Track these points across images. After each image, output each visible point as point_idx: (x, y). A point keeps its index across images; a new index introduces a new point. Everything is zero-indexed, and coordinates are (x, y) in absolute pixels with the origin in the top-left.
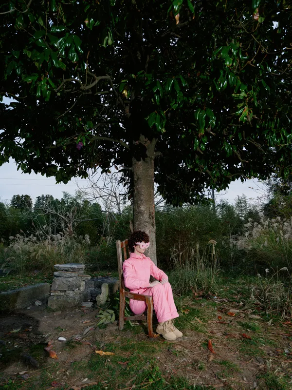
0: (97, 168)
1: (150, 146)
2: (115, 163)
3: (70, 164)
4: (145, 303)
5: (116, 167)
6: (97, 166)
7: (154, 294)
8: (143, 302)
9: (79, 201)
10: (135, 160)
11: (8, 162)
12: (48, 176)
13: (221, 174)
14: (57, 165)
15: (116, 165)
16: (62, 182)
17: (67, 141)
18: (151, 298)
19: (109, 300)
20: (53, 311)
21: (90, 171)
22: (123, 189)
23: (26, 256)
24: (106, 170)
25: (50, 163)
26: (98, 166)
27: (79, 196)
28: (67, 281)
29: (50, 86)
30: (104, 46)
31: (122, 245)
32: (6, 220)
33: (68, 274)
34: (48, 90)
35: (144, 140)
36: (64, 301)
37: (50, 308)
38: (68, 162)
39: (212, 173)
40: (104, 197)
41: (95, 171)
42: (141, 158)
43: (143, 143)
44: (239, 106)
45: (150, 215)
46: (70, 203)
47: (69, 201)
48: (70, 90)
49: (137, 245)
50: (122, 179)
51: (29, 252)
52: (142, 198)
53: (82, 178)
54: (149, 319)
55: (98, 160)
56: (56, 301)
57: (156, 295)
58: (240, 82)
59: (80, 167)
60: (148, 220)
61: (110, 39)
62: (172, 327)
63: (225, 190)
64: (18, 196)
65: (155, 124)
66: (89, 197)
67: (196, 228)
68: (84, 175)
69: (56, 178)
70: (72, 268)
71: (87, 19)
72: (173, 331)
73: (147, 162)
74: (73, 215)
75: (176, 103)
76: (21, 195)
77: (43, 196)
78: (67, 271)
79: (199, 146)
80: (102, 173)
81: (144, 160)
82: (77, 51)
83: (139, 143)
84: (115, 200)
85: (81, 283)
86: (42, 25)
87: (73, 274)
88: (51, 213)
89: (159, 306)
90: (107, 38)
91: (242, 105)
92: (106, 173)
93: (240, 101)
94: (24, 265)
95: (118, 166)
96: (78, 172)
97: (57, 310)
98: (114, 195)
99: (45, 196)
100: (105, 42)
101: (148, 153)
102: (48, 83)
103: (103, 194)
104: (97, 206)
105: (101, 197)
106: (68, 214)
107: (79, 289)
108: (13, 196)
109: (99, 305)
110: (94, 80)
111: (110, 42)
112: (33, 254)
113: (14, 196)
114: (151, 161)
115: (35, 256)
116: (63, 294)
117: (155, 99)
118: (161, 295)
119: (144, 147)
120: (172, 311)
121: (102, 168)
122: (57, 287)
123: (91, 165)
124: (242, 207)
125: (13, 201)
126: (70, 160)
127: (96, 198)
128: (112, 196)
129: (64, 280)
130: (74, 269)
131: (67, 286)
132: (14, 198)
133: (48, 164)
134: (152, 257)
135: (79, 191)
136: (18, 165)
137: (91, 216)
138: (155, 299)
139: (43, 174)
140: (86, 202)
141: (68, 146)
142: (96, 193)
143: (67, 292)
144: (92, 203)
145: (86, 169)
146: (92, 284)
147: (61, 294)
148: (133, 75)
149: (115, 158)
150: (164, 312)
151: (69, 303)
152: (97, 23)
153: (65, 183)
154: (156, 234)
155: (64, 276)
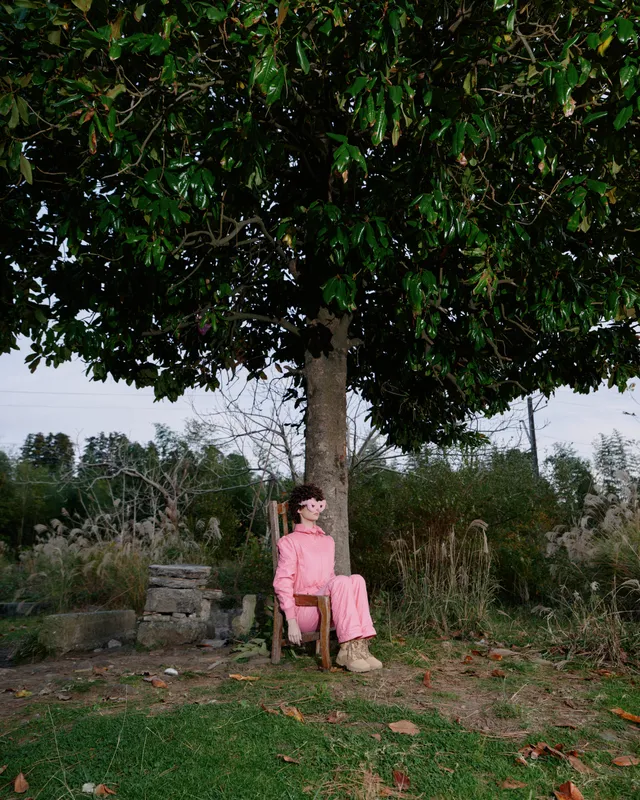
0: (238, 368)
1: (339, 328)
2: (276, 357)
3: (183, 361)
4: (318, 610)
5: (278, 367)
6: (237, 364)
7: (333, 592)
8: (315, 608)
9: (193, 448)
10: (310, 356)
11: (70, 360)
12: (139, 385)
13: (476, 381)
14: (158, 364)
15: (278, 362)
16: (166, 398)
17: (182, 321)
18: (327, 599)
19: (257, 625)
20: (148, 650)
21: (223, 375)
22: (293, 413)
23: (72, 571)
24: (256, 374)
25: (143, 359)
26: (240, 366)
27: (195, 436)
28: (175, 592)
29: (166, 249)
30: (250, 186)
31: (280, 510)
32: (12, 496)
33: (178, 582)
34: (162, 254)
35: (328, 316)
36: (169, 631)
37: (142, 645)
38: (179, 358)
39: (458, 381)
40: (254, 435)
41: (234, 375)
42: (322, 352)
43: (325, 323)
44: (476, 268)
45: (337, 460)
46: (171, 454)
47: (169, 445)
48: (194, 242)
49: (304, 506)
50: (292, 393)
51: (80, 561)
52: (321, 427)
53: (207, 390)
54: (324, 637)
55: (241, 353)
56: (154, 632)
57: (337, 594)
58: (477, 229)
59: (202, 367)
60: (331, 468)
61: (258, 175)
62: (364, 653)
63: (502, 414)
64: (40, 437)
65: (335, 298)
66: (220, 436)
67: (469, 509)
68: (212, 383)
69: (156, 390)
70: (185, 572)
71: (224, 159)
72: (365, 659)
73: (333, 359)
74: (179, 479)
75: (373, 260)
76: (46, 435)
77: (102, 436)
78: (174, 577)
79: (426, 329)
80: (249, 378)
81: (327, 355)
82: (207, 192)
83: (319, 324)
84: (282, 442)
85: (202, 604)
86: (156, 159)
87: (187, 583)
88: (127, 475)
89: (342, 612)
90: (254, 174)
91: (482, 265)
92: (258, 378)
93: (478, 259)
94: (66, 591)
95: (282, 365)
96: (199, 379)
97: (155, 647)
98: (278, 429)
99: (107, 436)
100: (250, 181)
101: (333, 342)
102: (162, 244)
103: (253, 427)
104: (238, 460)
105: (247, 434)
106: (168, 477)
107: (198, 616)
108: (25, 438)
109: (238, 636)
110: (233, 228)
111: (258, 181)
112: (90, 565)
113: (30, 436)
114: (339, 357)
115: (94, 569)
116: (168, 617)
117: (335, 257)
118: (345, 596)
119: (329, 330)
120: (364, 624)
121: (250, 370)
122: (155, 605)
123: (226, 363)
124: (612, 464)
125: (26, 450)
126: (183, 354)
127: (235, 437)
128: (274, 431)
129: (170, 592)
130: (188, 573)
131: (174, 603)
132: (28, 443)
133: (139, 362)
134: (339, 539)
135: (195, 422)
136: (88, 365)
137: (224, 483)
138: (335, 600)
139: (129, 383)
140: (211, 450)
141: (182, 330)
142: (237, 425)
143: (175, 615)
144: (226, 453)
145: (214, 372)
146: (223, 619)
147: (164, 618)
148: (302, 208)
149: (276, 348)
150: (348, 623)
151: (179, 634)
152: (239, 164)
153: (173, 399)
154: (350, 497)
155: (170, 585)
